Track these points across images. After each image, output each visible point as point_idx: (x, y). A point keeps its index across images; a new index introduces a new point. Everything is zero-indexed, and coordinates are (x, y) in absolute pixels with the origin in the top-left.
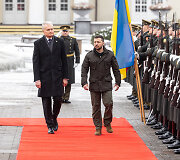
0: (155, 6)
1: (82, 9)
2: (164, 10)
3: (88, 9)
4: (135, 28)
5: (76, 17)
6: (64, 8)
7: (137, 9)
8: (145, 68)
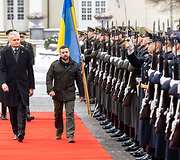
0: (98, 15)
1: (36, 18)
2: (106, 18)
3: (41, 18)
4: (81, 34)
5: (31, 25)
6: (21, 17)
7: (84, 18)
8: (90, 68)
